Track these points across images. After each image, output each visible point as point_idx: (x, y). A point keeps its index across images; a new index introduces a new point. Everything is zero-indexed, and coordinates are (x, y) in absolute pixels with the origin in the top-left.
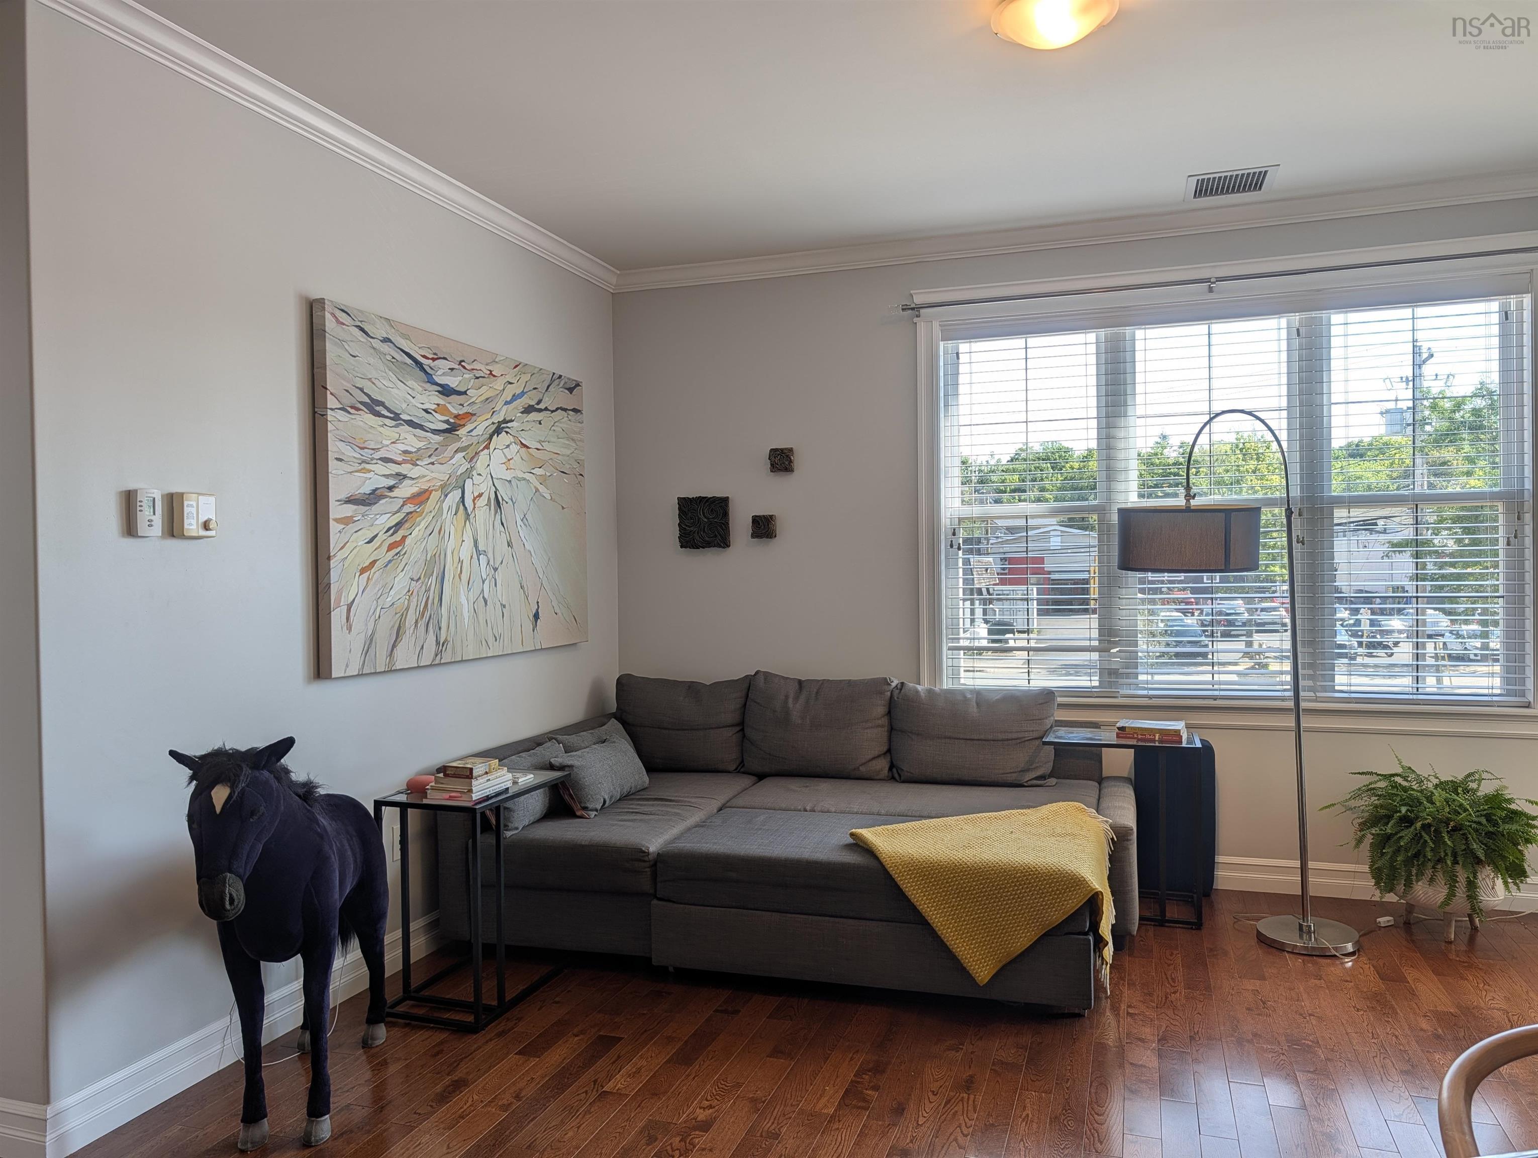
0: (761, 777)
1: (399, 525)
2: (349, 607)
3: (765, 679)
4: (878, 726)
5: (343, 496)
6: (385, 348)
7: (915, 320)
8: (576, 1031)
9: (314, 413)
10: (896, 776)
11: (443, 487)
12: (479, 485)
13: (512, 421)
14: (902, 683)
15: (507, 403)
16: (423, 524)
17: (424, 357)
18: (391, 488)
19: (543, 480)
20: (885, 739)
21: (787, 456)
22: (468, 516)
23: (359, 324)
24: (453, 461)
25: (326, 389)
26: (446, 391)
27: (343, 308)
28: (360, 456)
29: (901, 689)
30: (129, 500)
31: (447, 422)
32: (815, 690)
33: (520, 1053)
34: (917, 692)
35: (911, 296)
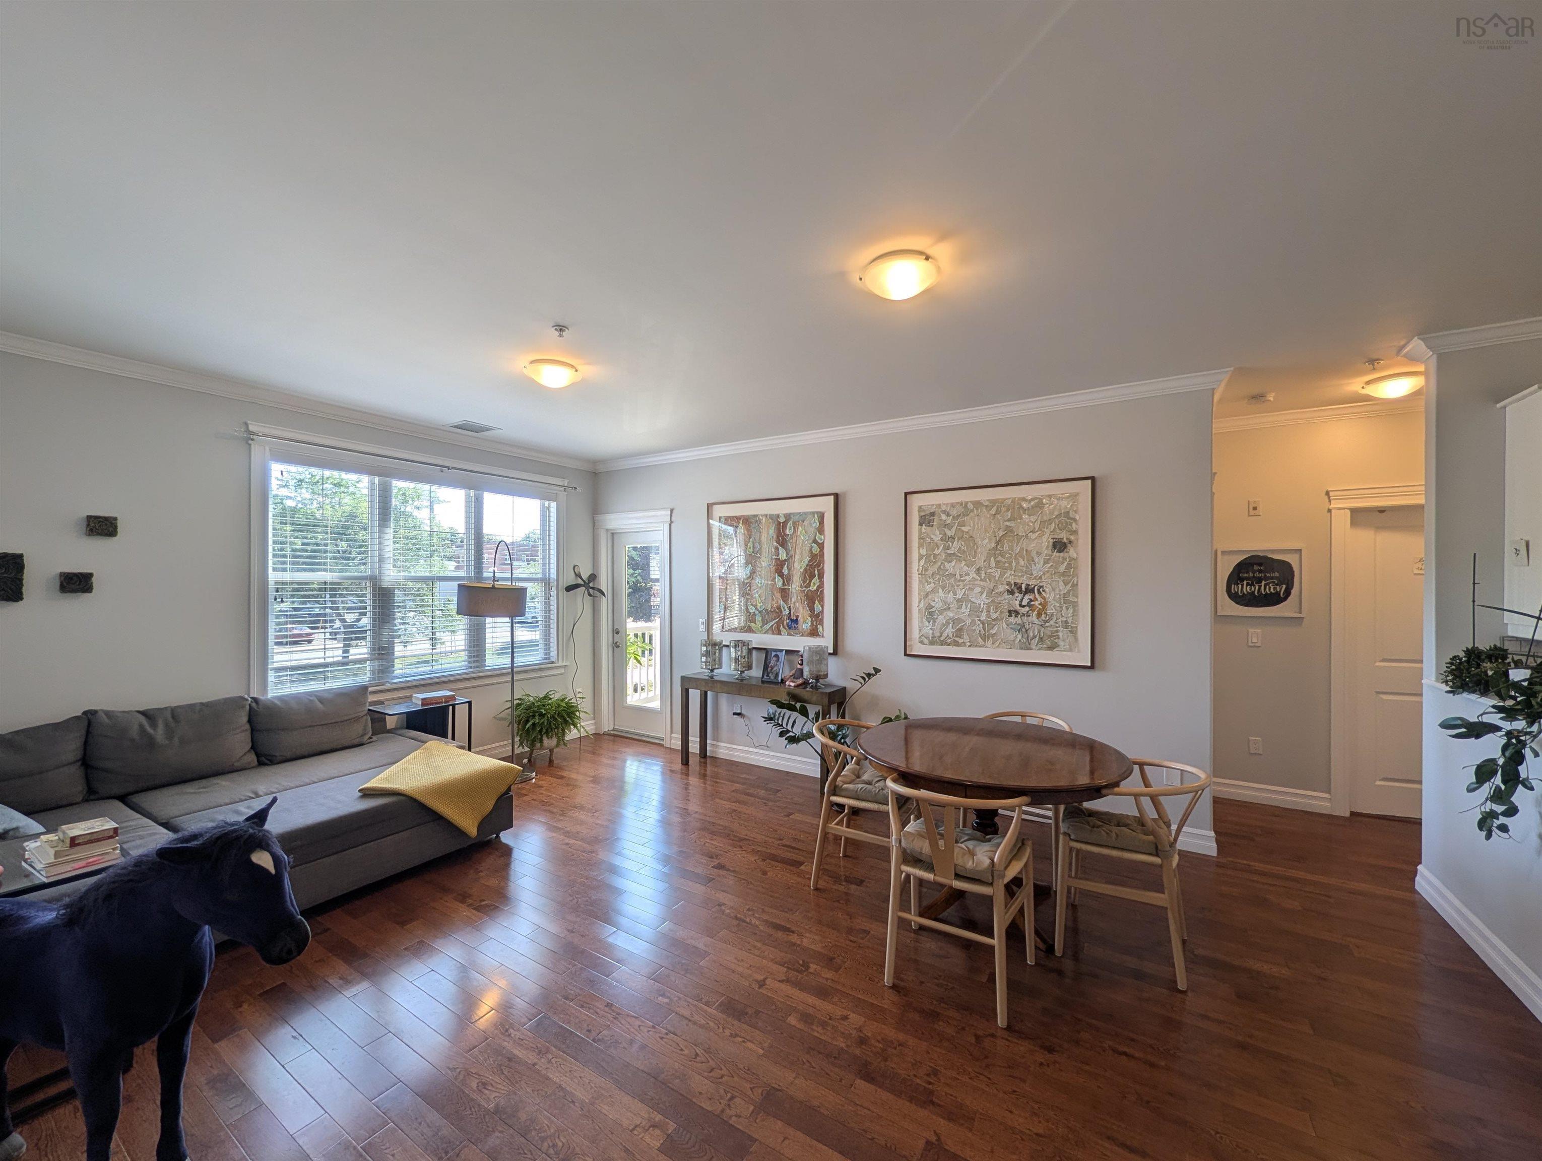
0: (120, 798)
7: (250, 442)
10: (267, 762)
14: (256, 698)
20: (250, 739)
21: (112, 523)
29: (256, 702)
34: (272, 701)
35: (246, 424)
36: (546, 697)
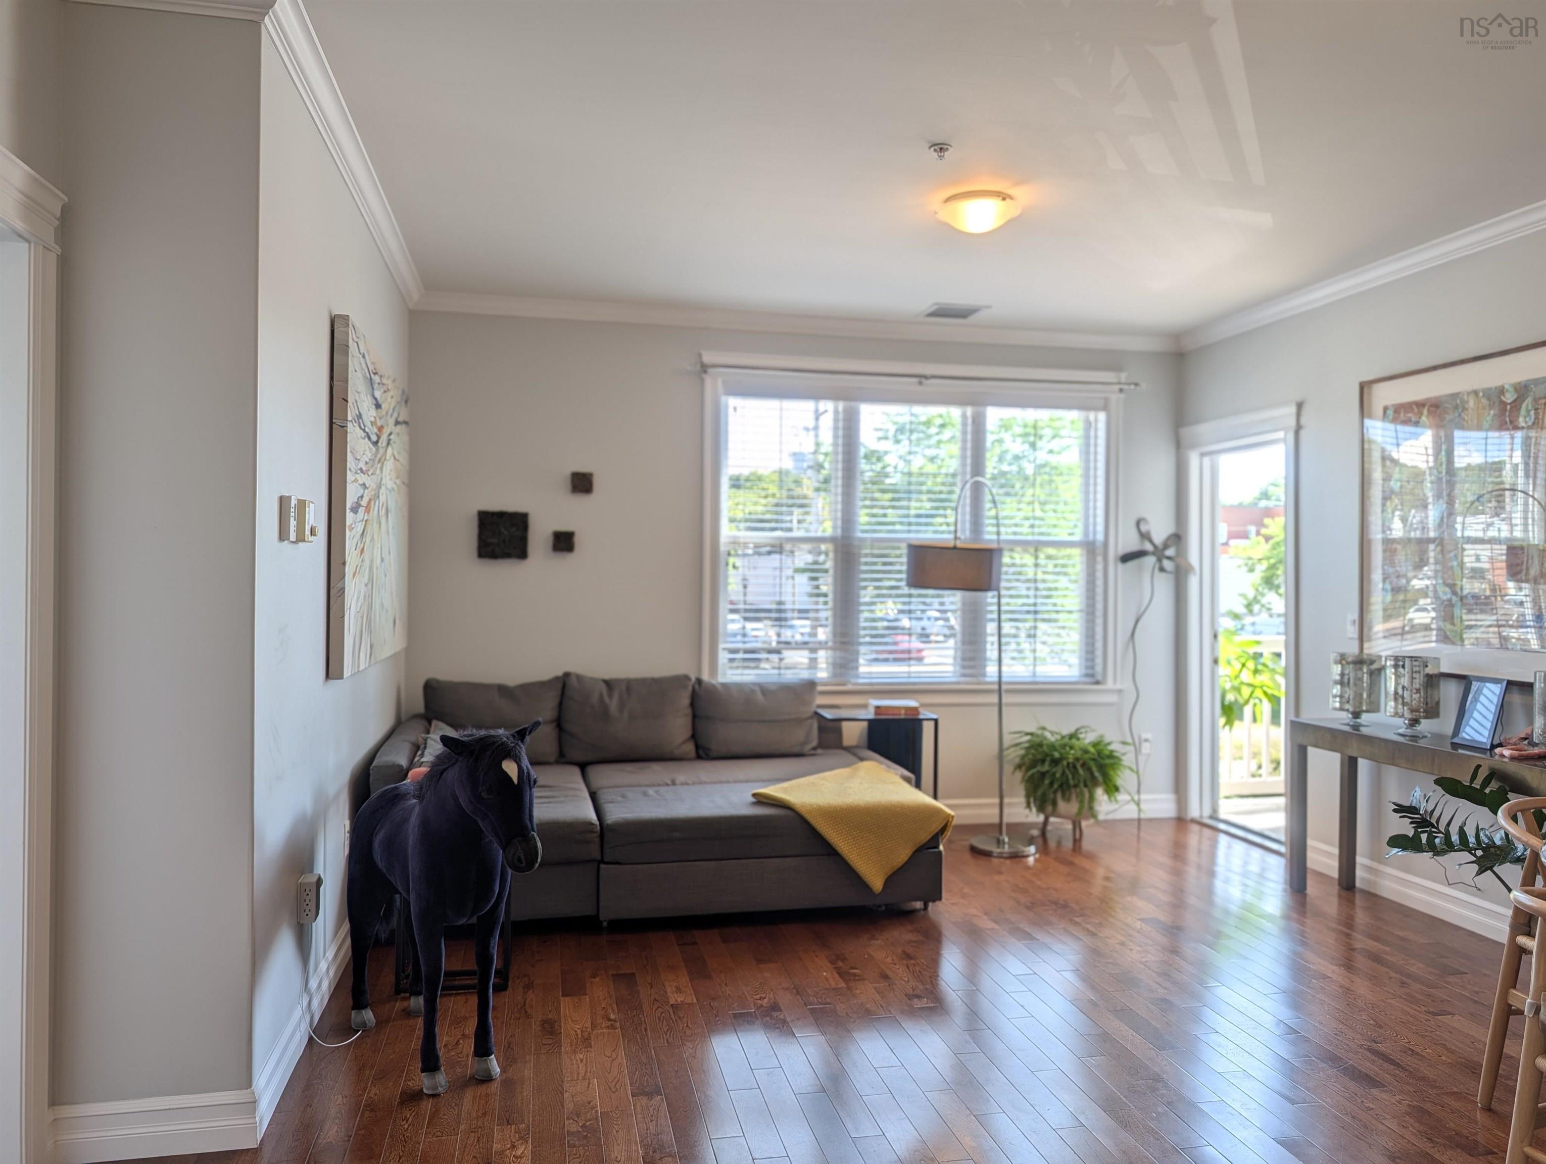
0: (586, 765)
1: (363, 533)
2: (350, 609)
3: (576, 680)
4: (685, 715)
5: (350, 505)
6: (363, 363)
7: (703, 376)
8: (587, 974)
9: (332, 424)
11: (374, 496)
12: (383, 495)
13: (392, 433)
14: (701, 678)
15: (391, 416)
16: (369, 532)
17: (372, 372)
18: (362, 497)
19: (398, 489)
20: (691, 726)
21: (589, 479)
22: (380, 524)
23: (357, 340)
24: (377, 472)
25: (347, 401)
26: (377, 405)
27: (354, 325)
28: (355, 466)
29: (700, 683)
30: (284, 504)
31: (376, 434)
32: (625, 688)
33: (564, 995)
34: (714, 685)
35: (700, 355)
36: (1073, 736)
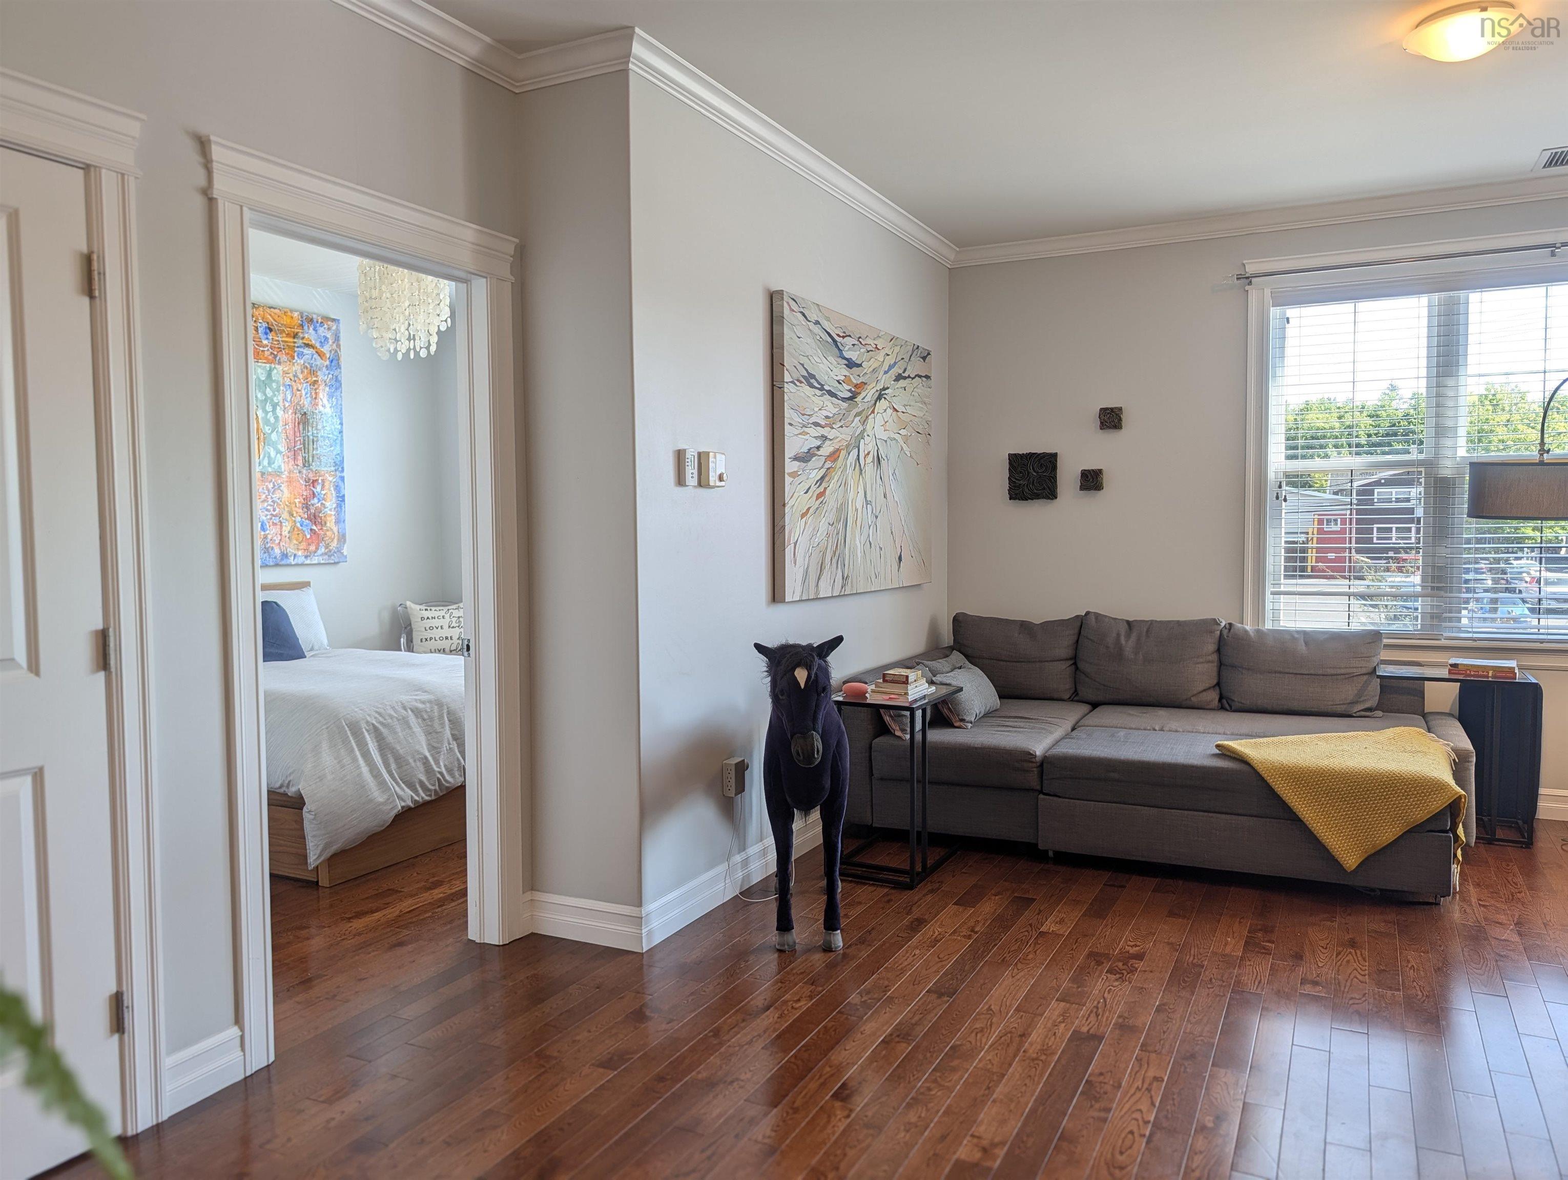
0: (1095, 705)
1: (822, 478)
2: (795, 544)
3: (1096, 618)
4: (1209, 662)
5: (792, 455)
6: (816, 329)
7: (1247, 288)
8: (993, 892)
9: (773, 385)
10: (1227, 706)
11: (847, 446)
12: (867, 445)
13: (888, 388)
14: (1230, 624)
15: (886, 372)
16: (836, 478)
17: (838, 335)
18: (818, 448)
19: (906, 439)
20: (1215, 674)
21: (1118, 414)
22: (861, 470)
23: (802, 310)
24: (853, 425)
25: (784, 365)
26: (851, 364)
27: (793, 297)
28: (801, 421)
29: (1230, 630)
30: (680, 456)
31: (850, 391)
32: (1145, 629)
33: (955, 904)
34: (1246, 631)
35: (1244, 265)
